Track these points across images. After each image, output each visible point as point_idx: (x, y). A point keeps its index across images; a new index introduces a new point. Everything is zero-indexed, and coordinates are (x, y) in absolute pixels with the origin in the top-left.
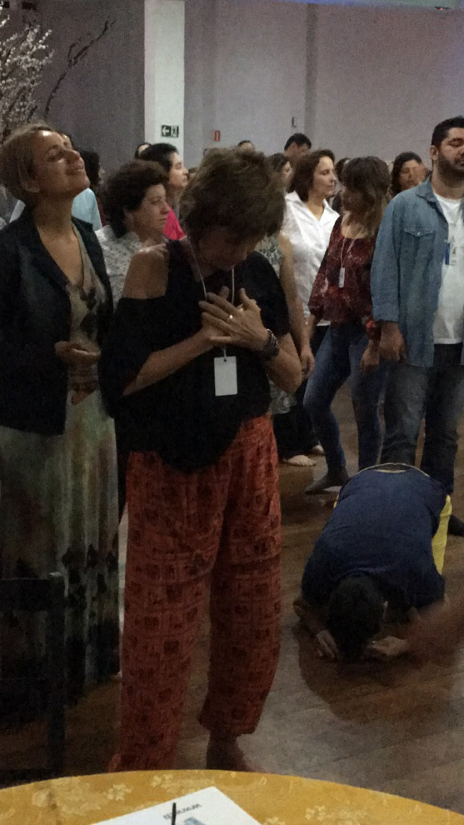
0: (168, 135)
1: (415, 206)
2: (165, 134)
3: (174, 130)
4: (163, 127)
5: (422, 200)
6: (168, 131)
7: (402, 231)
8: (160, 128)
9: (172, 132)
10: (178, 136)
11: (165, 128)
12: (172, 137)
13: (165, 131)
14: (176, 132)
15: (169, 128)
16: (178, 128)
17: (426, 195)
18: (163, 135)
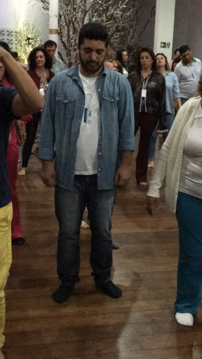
0: (164, 47)
1: (64, 82)
2: (162, 46)
3: (167, 44)
4: (162, 43)
5: (69, 78)
6: (164, 45)
7: (55, 100)
8: (160, 43)
9: (166, 45)
10: (169, 47)
11: (163, 43)
12: (166, 48)
13: (163, 45)
14: (168, 45)
15: (164, 43)
16: (169, 43)
17: (72, 75)
18: (161, 47)
